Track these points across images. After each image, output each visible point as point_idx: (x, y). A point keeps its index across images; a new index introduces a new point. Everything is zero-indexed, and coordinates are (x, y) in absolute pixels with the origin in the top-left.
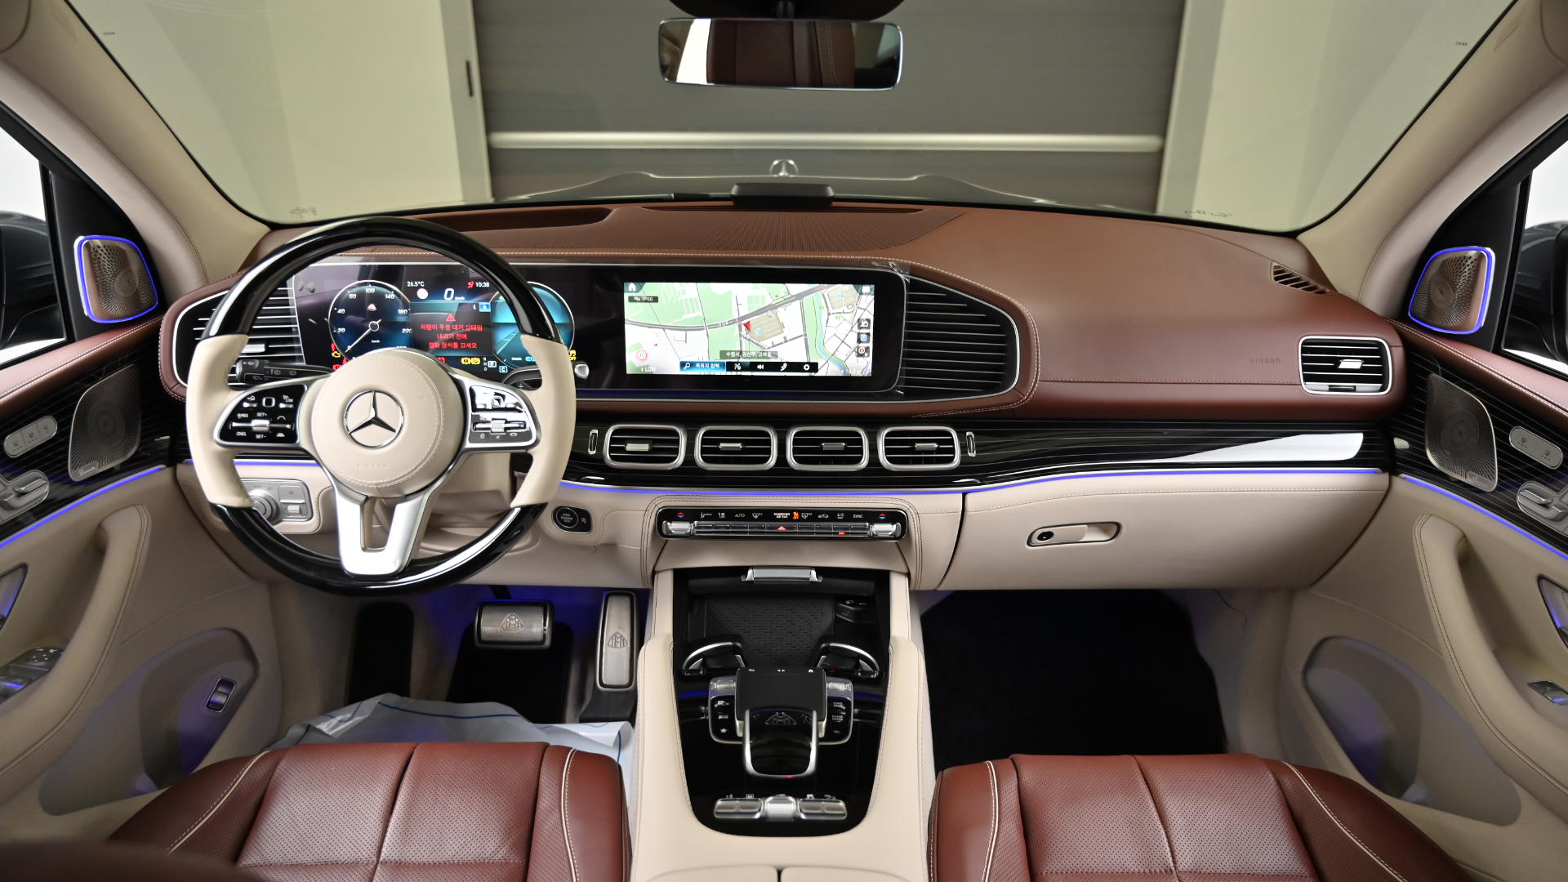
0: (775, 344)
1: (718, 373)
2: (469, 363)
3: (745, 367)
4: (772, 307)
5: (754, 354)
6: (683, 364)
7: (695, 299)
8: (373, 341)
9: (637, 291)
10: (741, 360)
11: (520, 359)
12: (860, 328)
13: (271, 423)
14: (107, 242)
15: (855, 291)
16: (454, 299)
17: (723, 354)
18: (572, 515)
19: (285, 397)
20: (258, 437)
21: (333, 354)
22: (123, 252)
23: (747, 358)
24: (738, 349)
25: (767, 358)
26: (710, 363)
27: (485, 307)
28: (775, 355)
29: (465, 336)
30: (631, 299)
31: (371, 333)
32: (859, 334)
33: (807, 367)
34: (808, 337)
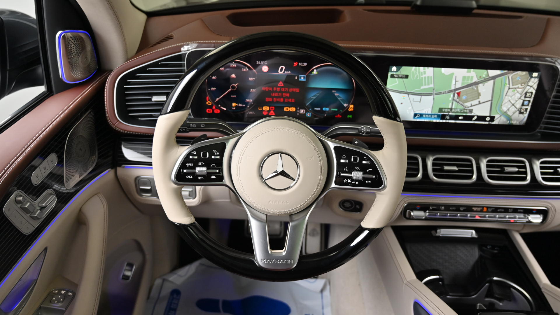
0: (473, 105)
1: (434, 121)
2: (288, 110)
3: (452, 118)
4: (476, 84)
5: (458, 110)
6: (415, 115)
7: (431, 77)
8: (232, 96)
9: (397, 71)
10: (450, 114)
11: (319, 109)
12: (525, 97)
13: (207, 169)
14: (75, 34)
15: (528, 75)
16: (284, 72)
17: (441, 110)
18: (351, 203)
19: (215, 151)
20: (200, 178)
21: (207, 103)
22: (81, 39)
23: (454, 112)
24: (450, 107)
25: (466, 113)
26: (431, 115)
27: (302, 78)
28: (471, 111)
29: (288, 95)
30: (392, 76)
31: (231, 91)
32: (524, 101)
33: (488, 119)
34: (493, 102)
